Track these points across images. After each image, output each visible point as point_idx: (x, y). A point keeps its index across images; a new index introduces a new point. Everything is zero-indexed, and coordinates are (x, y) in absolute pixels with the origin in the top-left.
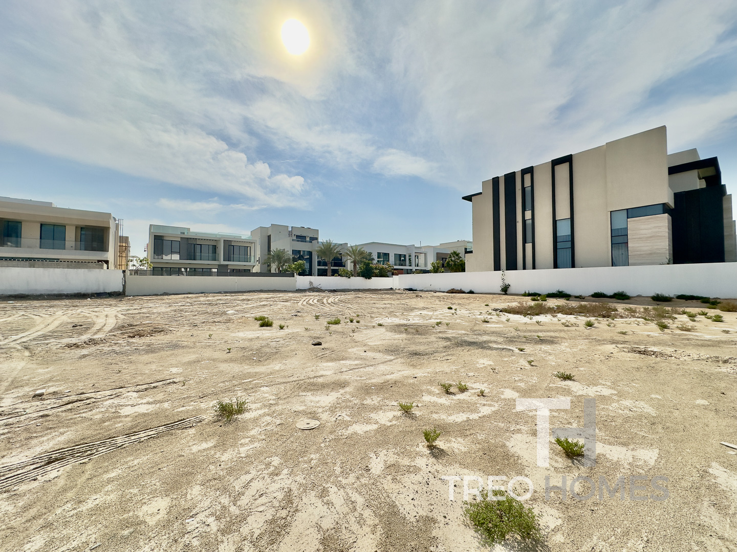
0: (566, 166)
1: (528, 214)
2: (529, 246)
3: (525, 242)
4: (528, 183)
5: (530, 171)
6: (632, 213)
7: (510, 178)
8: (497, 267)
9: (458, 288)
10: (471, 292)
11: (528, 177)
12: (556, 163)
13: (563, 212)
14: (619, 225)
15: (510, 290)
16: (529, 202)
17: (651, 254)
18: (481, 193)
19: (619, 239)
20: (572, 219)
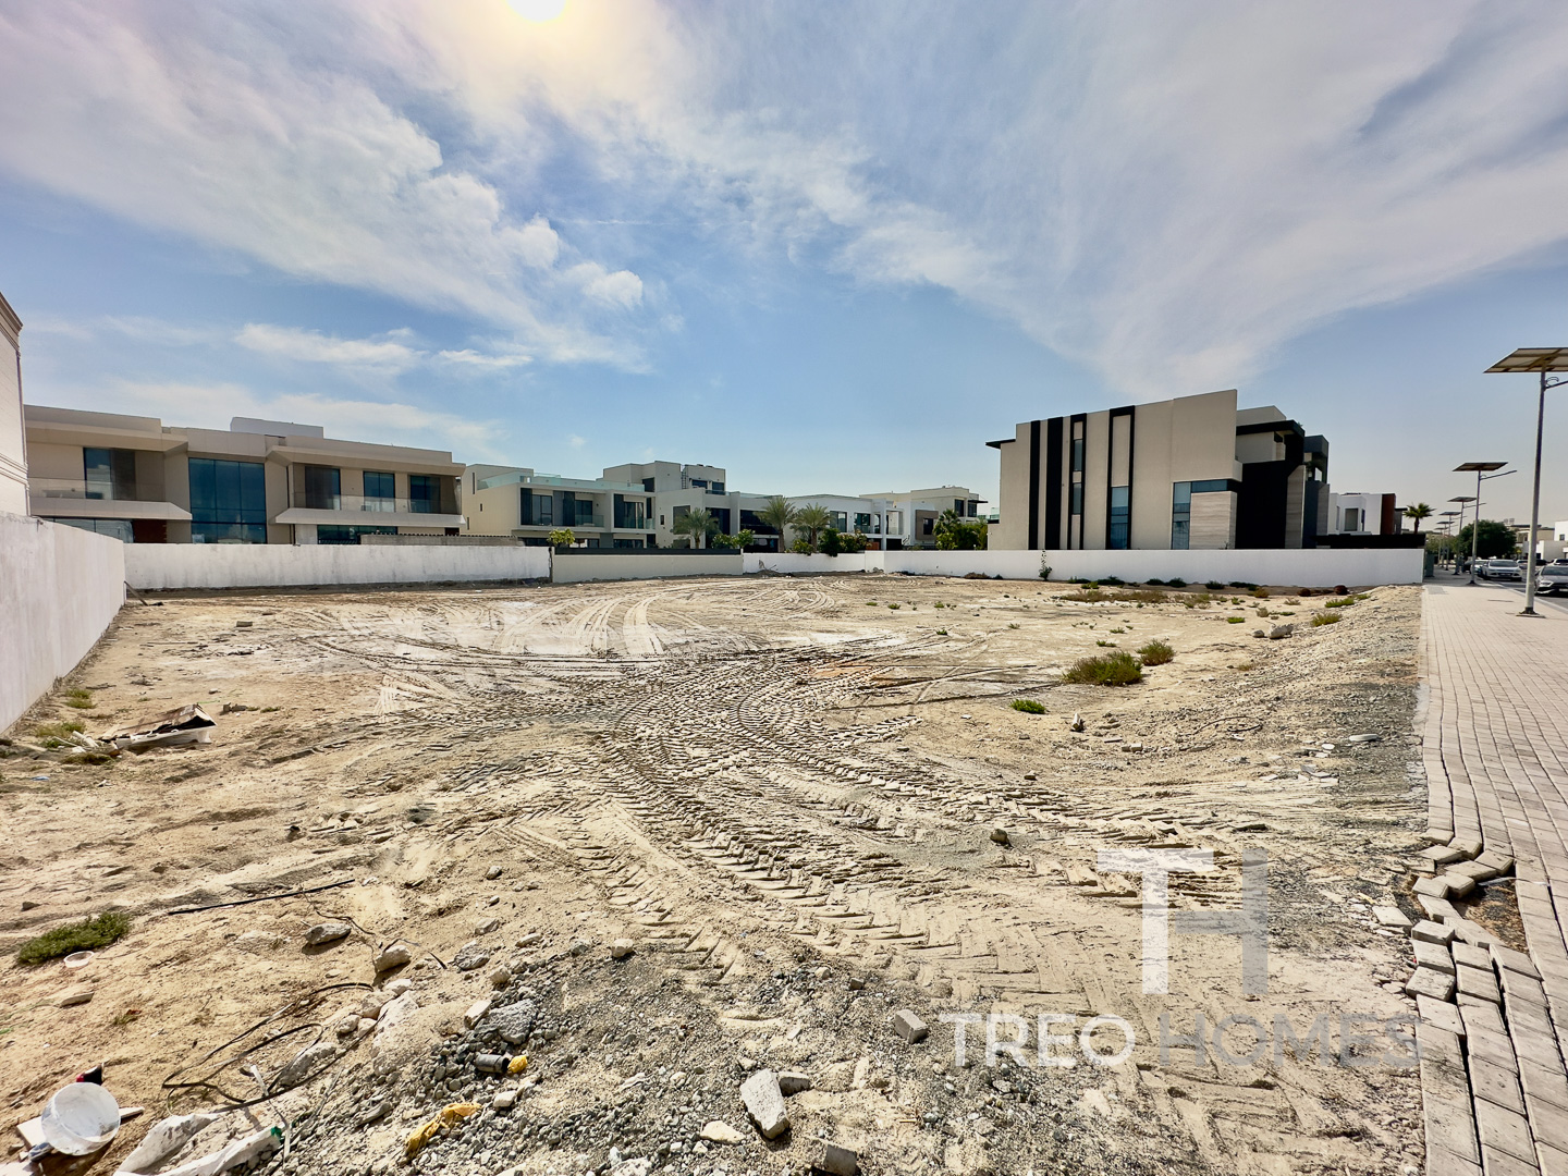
0: (1127, 418)
1: (1077, 477)
2: (1076, 518)
3: (1071, 512)
4: (1078, 435)
5: (1081, 418)
6: (1197, 487)
7: (1055, 425)
8: (1033, 545)
9: (980, 571)
10: (999, 578)
11: (1079, 426)
12: (1115, 413)
13: (1120, 480)
14: (1182, 500)
15: (1050, 577)
16: (1079, 461)
17: (1212, 536)
18: (1013, 441)
19: (1181, 517)
20: (1130, 488)
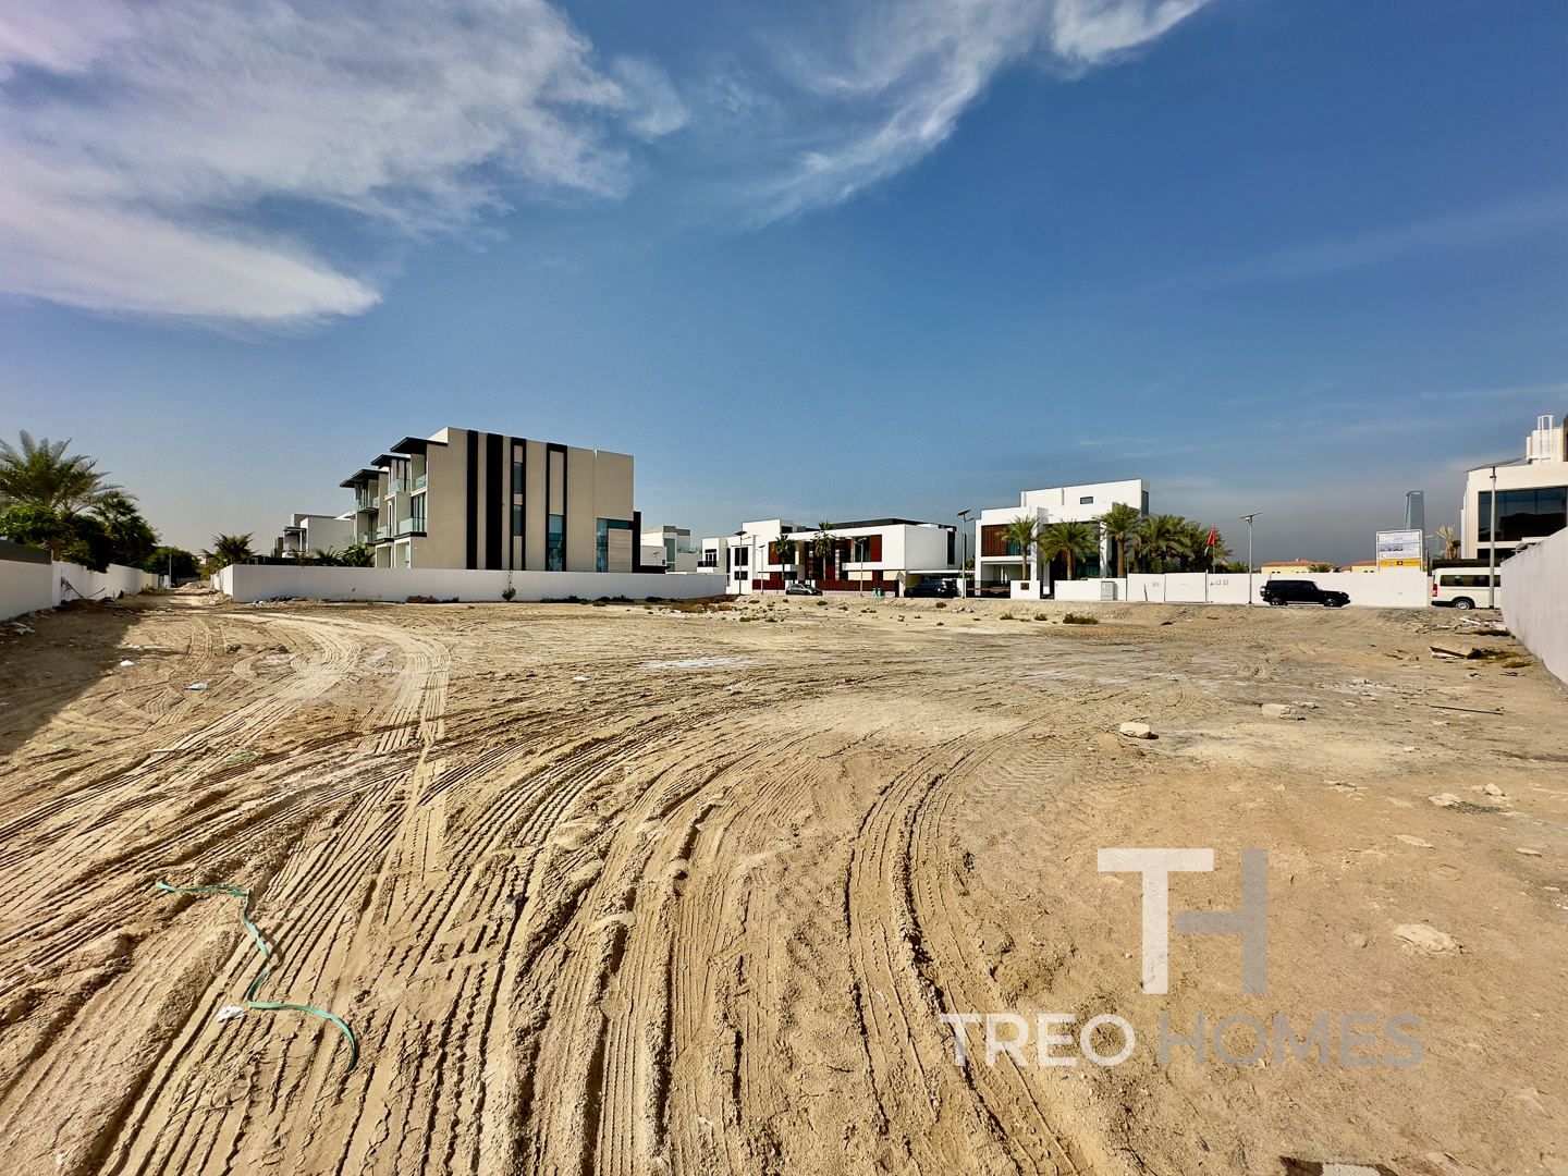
0: (561, 455)
1: (518, 499)
2: (518, 539)
3: (511, 533)
4: (518, 458)
6: (613, 524)
7: (495, 441)
8: (472, 564)
9: (426, 595)
10: (454, 601)
11: (518, 450)
12: (551, 447)
13: (557, 509)
14: (602, 533)
15: (516, 596)
16: (520, 485)
18: (445, 445)
19: (603, 544)
20: (564, 518)
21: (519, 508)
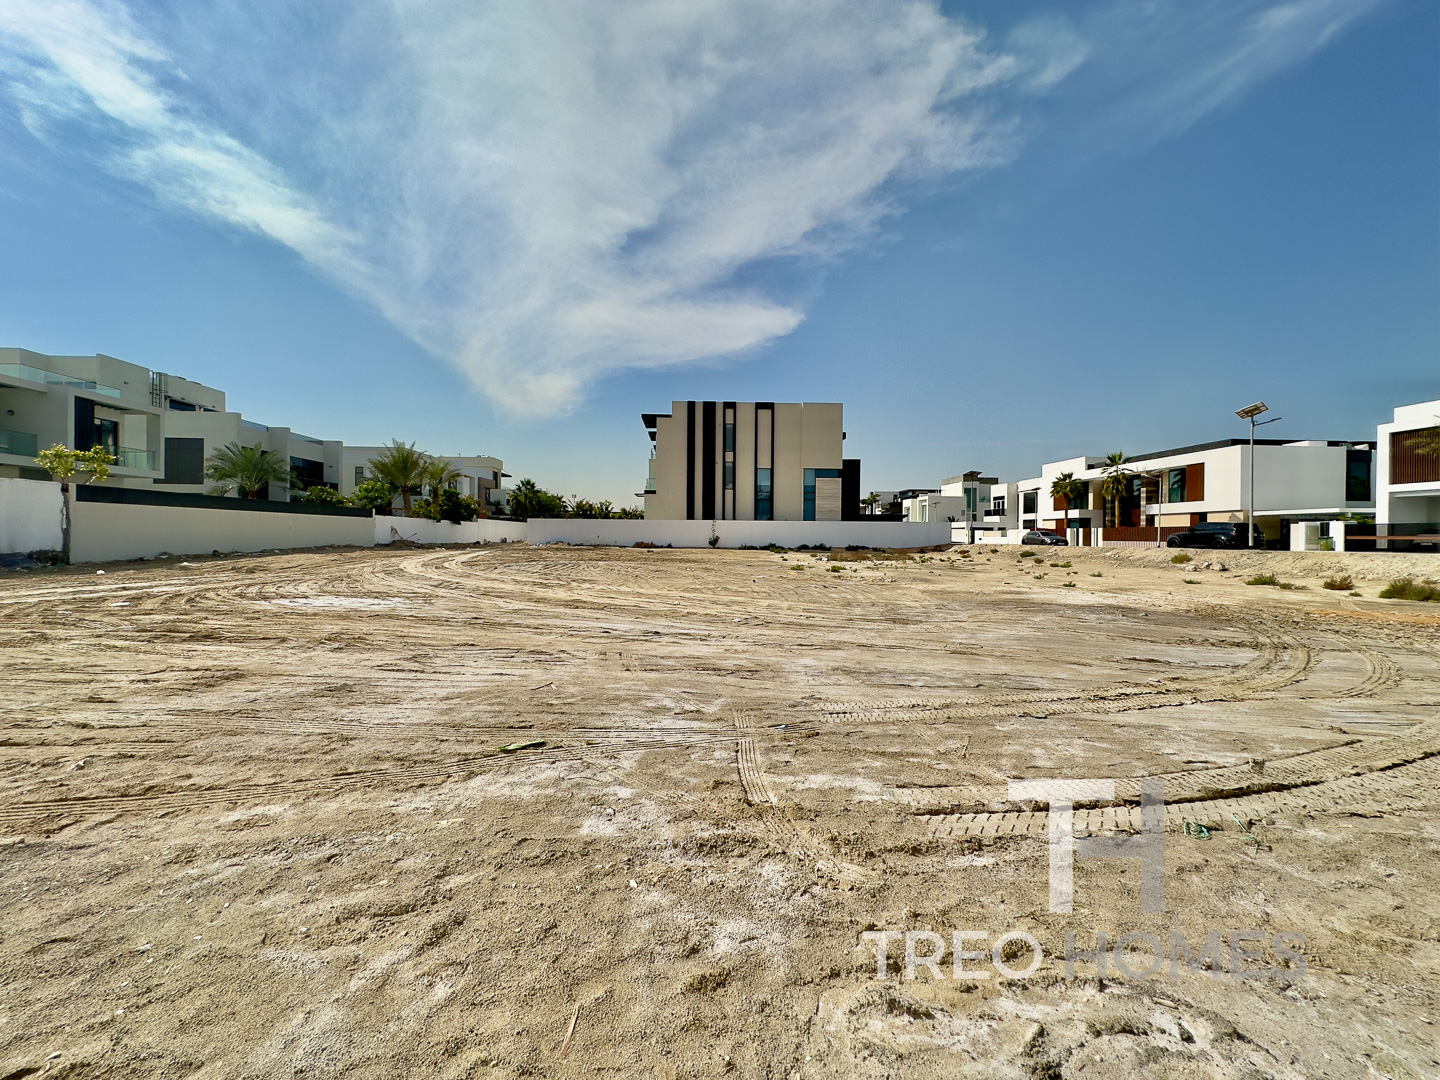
0: (769, 412)
1: (729, 456)
2: (729, 493)
3: (724, 487)
4: (730, 420)
5: (729, 405)
6: (821, 473)
7: (710, 407)
8: (691, 515)
9: (647, 541)
10: (670, 546)
11: (730, 412)
12: (760, 406)
13: (765, 463)
14: (810, 483)
15: (720, 543)
16: (731, 444)
17: (829, 511)
18: (670, 416)
19: (810, 494)
20: (772, 470)
21: (731, 465)
